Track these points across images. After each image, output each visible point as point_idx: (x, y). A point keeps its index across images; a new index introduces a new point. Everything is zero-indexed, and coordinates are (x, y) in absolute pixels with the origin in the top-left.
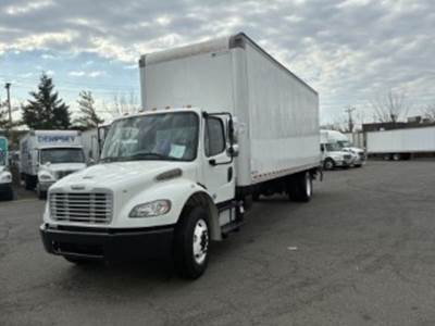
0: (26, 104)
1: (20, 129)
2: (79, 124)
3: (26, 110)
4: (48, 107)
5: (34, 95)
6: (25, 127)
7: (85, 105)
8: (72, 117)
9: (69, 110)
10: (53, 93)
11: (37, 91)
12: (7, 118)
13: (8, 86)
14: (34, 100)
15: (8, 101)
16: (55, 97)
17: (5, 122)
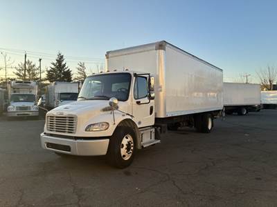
0: (49, 69)
1: (45, 82)
2: (76, 81)
3: (49, 72)
4: (61, 71)
5: (53, 64)
6: (48, 82)
7: (81, 70)
8: (73, 77)
9: (72, 73)
10: (63, 63)
11: (55, 62)
12: (38, 76)
13: (40, 60)
14: (53, 67)
15: (40, 67)
16: (64, 65)
17: (37, 79)
